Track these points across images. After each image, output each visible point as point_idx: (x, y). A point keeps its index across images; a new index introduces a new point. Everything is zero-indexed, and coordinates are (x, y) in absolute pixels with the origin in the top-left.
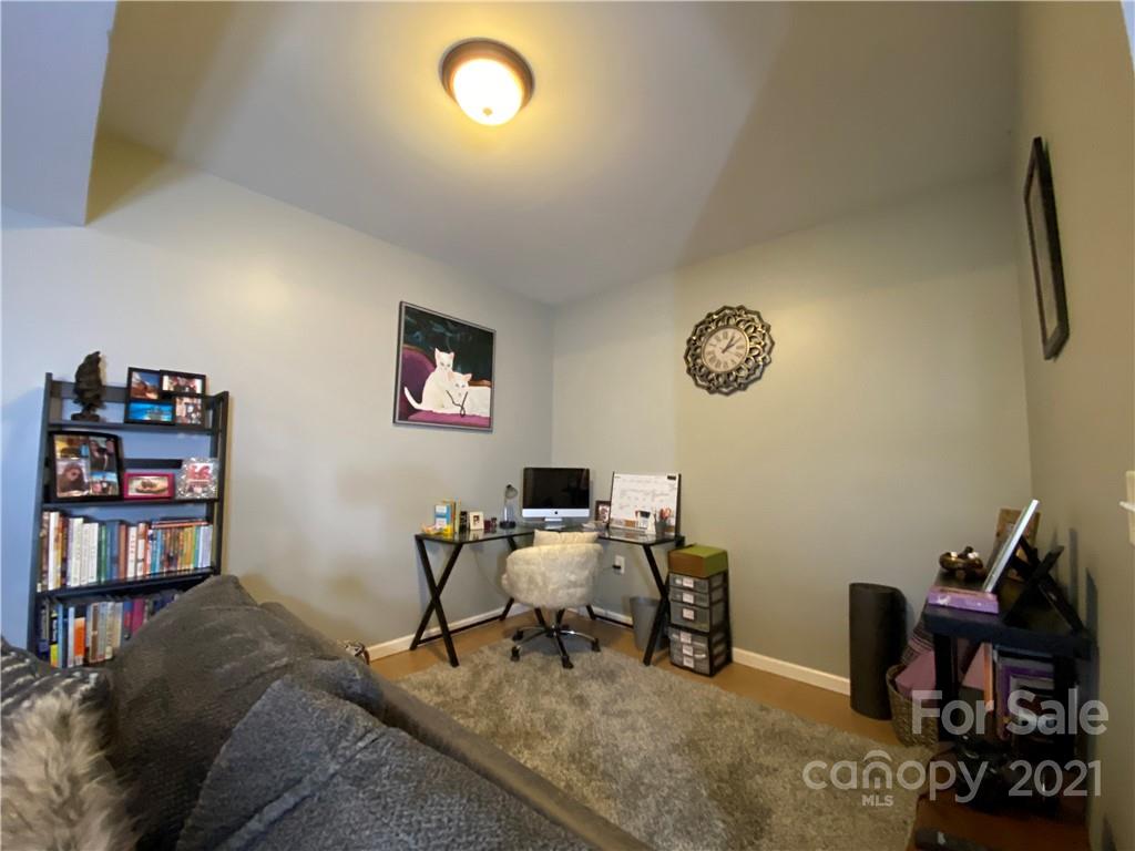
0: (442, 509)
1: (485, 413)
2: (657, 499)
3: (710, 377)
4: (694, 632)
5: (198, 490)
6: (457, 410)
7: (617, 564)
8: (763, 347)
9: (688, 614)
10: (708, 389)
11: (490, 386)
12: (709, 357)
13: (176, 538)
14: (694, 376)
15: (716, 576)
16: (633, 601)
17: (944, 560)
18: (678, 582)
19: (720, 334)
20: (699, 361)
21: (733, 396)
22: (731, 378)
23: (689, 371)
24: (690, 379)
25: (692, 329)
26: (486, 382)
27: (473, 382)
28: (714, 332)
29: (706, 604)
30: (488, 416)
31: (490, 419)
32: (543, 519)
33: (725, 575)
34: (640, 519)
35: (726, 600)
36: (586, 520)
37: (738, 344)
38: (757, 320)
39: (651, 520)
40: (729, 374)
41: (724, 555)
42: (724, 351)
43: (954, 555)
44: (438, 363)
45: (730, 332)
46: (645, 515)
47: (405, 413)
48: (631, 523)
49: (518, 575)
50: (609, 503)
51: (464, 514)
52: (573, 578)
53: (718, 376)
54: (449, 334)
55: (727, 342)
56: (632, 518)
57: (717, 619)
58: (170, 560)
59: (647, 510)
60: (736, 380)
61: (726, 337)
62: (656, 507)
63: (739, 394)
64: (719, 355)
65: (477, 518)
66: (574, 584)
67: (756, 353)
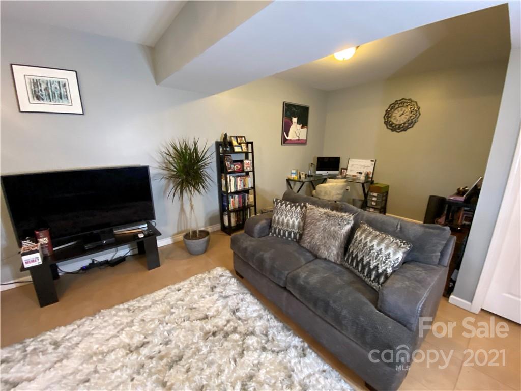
0: (294, 171)
1: (304, 138)
2: (366, 168)
3: (393, 125)
4: (375, 209)
5: (248, 168)
6: (297, 138)
7: (347, 188)
8: (416, 116)
9: (374, 203)
10: (392, 130)
11: (307, 128)
12: (394, 118)
13: (245, 180)
14: (387, 125)
15: (384, 193)
16: (354, 200)
17: (459, 190)
18: (372, 194)
19: (400, 109)
20: (389, 119)
21: (401, 133)
22: (401, 126)
23: (385, 122)
24: (385, 125)
25: (388, 106)
26: (306, 127)
27: (302, 128)
28: (397, 108)
29: (381, 201)
30: (305, 139)
31: (306, 140)
32: (321, 174)
33: (387, 193)
34: (358, 174)
35: (386, 200)
36: (338, 175)
37: (407, 114)
38: (415, 105)
39: (363, 174)
40: (401, 125)
41: (387, 187)
42: (400, 116)
43: (461, 188)
44: (293, 121)
45: (404, 109)
46: (360, 173)
47: (285, 141)
48: (355, 176)
49: (320, 191)
50: (346, 169)
51: (299, 173)
52: (338, 192)
53: (396, 125)
54: (296, 111)
55: (402, 112)
56: (355, 174)
57: (383, 205)
58: (244, 186)
59: (361, 172)
60: (403, 127)
61: (401, 111)
62: (364, 171)
63: (403, 132)
64: (398, 118)
65: (303, 174)
66: (338, 194)
67: (412, 118)
